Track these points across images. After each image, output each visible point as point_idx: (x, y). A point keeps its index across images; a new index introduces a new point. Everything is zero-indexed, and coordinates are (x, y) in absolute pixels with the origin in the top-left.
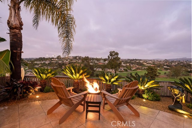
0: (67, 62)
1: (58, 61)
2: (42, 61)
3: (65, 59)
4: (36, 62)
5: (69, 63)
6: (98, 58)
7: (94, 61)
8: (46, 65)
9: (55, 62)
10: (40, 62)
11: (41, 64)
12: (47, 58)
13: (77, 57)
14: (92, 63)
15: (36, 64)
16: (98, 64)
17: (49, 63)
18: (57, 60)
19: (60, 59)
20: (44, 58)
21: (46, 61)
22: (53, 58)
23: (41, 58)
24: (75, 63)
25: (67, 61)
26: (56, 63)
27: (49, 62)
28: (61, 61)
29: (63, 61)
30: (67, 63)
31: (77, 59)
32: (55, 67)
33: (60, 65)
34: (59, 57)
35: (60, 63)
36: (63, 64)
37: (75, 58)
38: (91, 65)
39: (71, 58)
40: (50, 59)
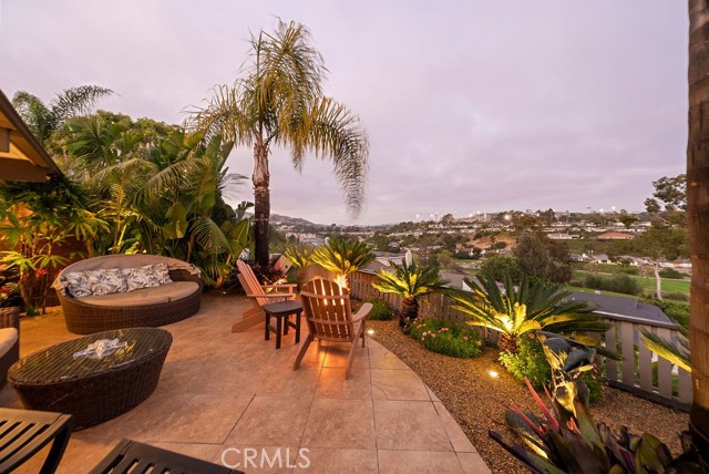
0: (470, 231)
1: (444, 230)
2: (406, 231)
3: (466, 223)
4: (393, 234)
5: (478, 236)
6: (602, 211)
7: (579, 224)
8: (415, 240)
9: (437, 232)
10: (401, 234)
11: (404, 237)
12: (417, 225)
13: (502, 214)
14: (571, 233)
15: (393, 239)
16: (600, 237)
17: (421, 237)
18: (441, 226)
19: (451, 223)
20: (411, 223)
21: (413, 231)
22: (432, 223)
24: (497, 233)
25: (471, 228)
26: (438, 236)
27: (421, 234)
28: (452, 229)
29: (459, 229)
30: (472, 234)
31: (505, 223)
32: (435, 248)
33: (450, 242)
34: (447, 220)
35: (450, 236)
36: (459, 238)
37: (497, 219)
38: (553, 242)
39: (486, 219)
40: (426, 225)
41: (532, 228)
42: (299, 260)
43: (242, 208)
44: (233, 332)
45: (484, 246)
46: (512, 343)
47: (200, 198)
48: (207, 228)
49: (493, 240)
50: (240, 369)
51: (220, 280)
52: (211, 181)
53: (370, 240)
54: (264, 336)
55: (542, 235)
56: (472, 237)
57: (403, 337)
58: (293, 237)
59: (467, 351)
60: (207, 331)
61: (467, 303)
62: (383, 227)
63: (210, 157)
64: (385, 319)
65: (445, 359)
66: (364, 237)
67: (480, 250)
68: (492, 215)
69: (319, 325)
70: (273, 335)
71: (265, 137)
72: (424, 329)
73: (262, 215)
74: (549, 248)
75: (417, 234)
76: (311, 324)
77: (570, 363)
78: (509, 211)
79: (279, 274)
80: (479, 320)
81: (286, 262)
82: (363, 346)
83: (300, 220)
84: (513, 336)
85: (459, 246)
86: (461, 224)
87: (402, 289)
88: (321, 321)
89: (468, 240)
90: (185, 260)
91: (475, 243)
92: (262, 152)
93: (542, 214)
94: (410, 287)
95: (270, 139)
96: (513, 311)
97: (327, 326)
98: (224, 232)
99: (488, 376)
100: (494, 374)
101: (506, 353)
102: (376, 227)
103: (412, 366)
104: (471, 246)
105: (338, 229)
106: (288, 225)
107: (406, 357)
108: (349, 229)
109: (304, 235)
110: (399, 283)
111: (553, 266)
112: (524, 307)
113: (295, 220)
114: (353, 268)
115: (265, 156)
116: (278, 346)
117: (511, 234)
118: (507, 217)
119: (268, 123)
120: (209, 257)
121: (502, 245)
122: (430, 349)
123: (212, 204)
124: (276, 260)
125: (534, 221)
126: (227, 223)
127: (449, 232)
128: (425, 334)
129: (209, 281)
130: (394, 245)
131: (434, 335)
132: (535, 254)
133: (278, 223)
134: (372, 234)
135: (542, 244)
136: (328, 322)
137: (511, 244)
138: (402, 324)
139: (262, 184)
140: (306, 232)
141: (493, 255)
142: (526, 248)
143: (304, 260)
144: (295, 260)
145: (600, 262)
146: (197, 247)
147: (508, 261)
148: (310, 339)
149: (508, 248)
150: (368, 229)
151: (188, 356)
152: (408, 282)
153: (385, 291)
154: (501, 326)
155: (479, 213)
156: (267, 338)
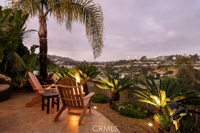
1: (142, 64)
2: (123, 65)
3: (153, 61)
4: (115, 66)
5: (159, 68)
8: (127, 69)
9: (138, 65)
10: (119, 66)
11: (121, 68)
12: (128, 61)
13: (172, 57)
15: (116, 69)
17: (130, 68)
18: (140, 62)
19: (146, 61)
20: (125, 61)
21: (126, 64)
22: (136, 60)
23: (121, 61)
24: (169, 66)
25: (156, 63)
26: (139, 67)
27: (130, 66)
28: (146, 64)
29: (149, 64)
30: (156, 66)
31: (173, 61)
32: (137, 73)
33: (145, 71)
34: (143, 59)
35: (144, 68)
36: (149, 69)
37: (169, 59)
38: (196, 70)
39: (163, 59)
40: (132, 62)
41: (186, 63)
42: (62, 75)
43: (33, 48)
44: (26, 107)
45: (162, 73)
46: (160, 110)
47: (10, 42)
48: (14, 57)
49: (166, 69)
50: (28, 122)
51: (22, 85)
52: (16, 34)
53: (103, 69)
54: (41, 108)
55: (191, 67)
56: (156, 68)
57: (110, 110)
58: (63, 67)
59: (140, 115)
60: (13, 106)
61: (140, 92)
62: (111, 63)
63: (16, 21)
64: (104, 103)
65: (129, 118)
66: (100, 67)
67: (160, 75)
68: (166, 57)
69: (68, 101)
70: (46, 108)
71: (45, 11)
72: (120, 105)
73: (43, 52)
74: (194, 74)
75: (128, 66)
76: (63, 101)
77: (177, 113)
78: (175, 55)
79: (52, 82)
80: (144, 99)
81: (56, 77)
82: (90, 113)
83: (67, 58)
84: (161, 107)
85: (149, 72)
86: (151, 61)
87: (110, 87)
88: (68, 99)
89: (154, 70)
90: (3, 74)
91: (157, 71)
92: (43, 19)
93: (192, 56)
94: (115, 86)
95: (47, 13)
96: (160, 95)
97: (71, 102)
98: (23, 60)
99: (148, 125)
100: (151, 125)
101: (157, 115)
102: (107, 63)
103: (112, 121)
104: (155, 73)
105: (87, 63)
106: (61, 61)
107: (110, 117)
108: (92, 63)
109: (70, 66)
110: (109, 84)
111: (196, 83)
112: (164, 92)
113: (64, 58)
114: (88, 78)
115: (45, 22)
116: (48, 112)
117: (176, 67)
118: (174, 58)
119: (46, 4)
120: (15, 73)
121: (171, 72)
122: (122, 115)
123: (17, 45)
124: (51, 76)
125: (187, 60)
126: (25, 55)
127: (144, 65)
128: (120, 107)
129: (16, 85)
130: (116, 72)
131: (124, 108)
132: (187, 76)
133: (56, 60)
134: (104, 66)
135: (191, 72)
136: (72, 99)
137: (175, 71)
138: (111, 104)
139: (43, 36)
140: (70, 65)
141: (166, 77)
142: (183, 73)
143: (64, 75)
144: (60, 75)
146: (9, 68)
147: (173, 80)
148: (63, 108)
149: (174, 74)
150: (103, 63)
151: (3, 116)
152: (114, 83)
153: (102, 88)
154: (155, 102)
155: (160, 56)
156: (43, 109)
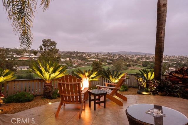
16: (19, 59)
145: (20, 69)
